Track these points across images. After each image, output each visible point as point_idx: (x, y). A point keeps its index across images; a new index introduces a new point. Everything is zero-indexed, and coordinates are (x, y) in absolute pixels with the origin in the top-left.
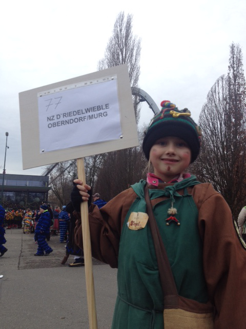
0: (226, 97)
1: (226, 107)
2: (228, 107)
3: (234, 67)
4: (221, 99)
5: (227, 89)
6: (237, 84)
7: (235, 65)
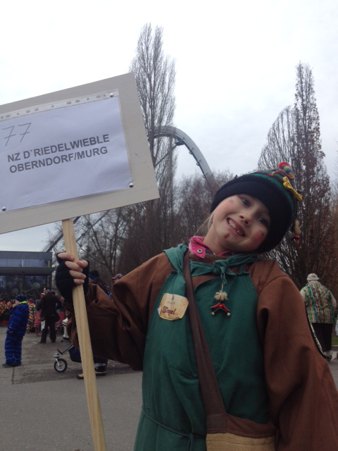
0: (293, 136)
1: (293, 151)
2: (296, 150)
3: (303, 95)
4: (287, 139)
5: (295, 125)
6: (307, 118)
7: (304, 93)
